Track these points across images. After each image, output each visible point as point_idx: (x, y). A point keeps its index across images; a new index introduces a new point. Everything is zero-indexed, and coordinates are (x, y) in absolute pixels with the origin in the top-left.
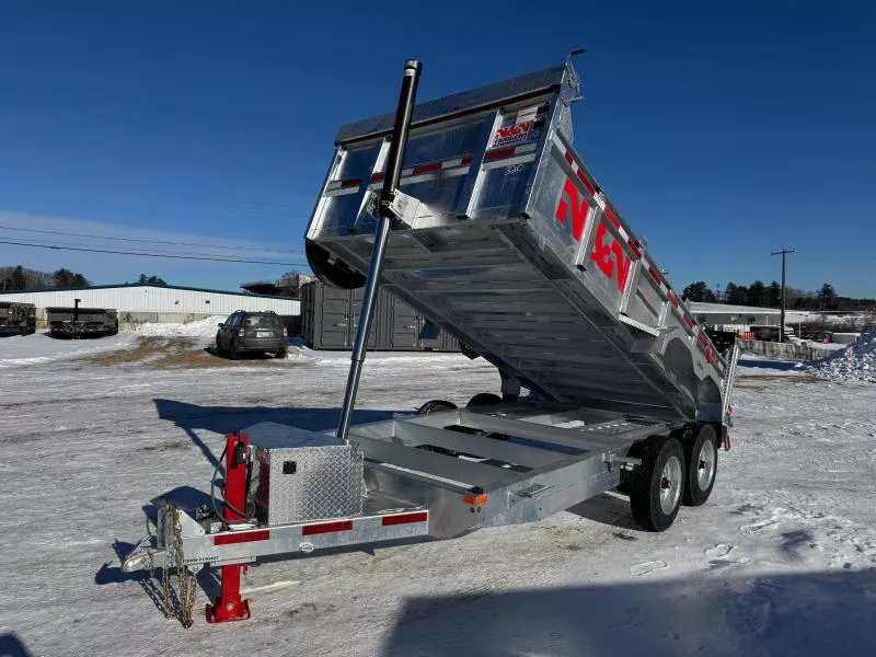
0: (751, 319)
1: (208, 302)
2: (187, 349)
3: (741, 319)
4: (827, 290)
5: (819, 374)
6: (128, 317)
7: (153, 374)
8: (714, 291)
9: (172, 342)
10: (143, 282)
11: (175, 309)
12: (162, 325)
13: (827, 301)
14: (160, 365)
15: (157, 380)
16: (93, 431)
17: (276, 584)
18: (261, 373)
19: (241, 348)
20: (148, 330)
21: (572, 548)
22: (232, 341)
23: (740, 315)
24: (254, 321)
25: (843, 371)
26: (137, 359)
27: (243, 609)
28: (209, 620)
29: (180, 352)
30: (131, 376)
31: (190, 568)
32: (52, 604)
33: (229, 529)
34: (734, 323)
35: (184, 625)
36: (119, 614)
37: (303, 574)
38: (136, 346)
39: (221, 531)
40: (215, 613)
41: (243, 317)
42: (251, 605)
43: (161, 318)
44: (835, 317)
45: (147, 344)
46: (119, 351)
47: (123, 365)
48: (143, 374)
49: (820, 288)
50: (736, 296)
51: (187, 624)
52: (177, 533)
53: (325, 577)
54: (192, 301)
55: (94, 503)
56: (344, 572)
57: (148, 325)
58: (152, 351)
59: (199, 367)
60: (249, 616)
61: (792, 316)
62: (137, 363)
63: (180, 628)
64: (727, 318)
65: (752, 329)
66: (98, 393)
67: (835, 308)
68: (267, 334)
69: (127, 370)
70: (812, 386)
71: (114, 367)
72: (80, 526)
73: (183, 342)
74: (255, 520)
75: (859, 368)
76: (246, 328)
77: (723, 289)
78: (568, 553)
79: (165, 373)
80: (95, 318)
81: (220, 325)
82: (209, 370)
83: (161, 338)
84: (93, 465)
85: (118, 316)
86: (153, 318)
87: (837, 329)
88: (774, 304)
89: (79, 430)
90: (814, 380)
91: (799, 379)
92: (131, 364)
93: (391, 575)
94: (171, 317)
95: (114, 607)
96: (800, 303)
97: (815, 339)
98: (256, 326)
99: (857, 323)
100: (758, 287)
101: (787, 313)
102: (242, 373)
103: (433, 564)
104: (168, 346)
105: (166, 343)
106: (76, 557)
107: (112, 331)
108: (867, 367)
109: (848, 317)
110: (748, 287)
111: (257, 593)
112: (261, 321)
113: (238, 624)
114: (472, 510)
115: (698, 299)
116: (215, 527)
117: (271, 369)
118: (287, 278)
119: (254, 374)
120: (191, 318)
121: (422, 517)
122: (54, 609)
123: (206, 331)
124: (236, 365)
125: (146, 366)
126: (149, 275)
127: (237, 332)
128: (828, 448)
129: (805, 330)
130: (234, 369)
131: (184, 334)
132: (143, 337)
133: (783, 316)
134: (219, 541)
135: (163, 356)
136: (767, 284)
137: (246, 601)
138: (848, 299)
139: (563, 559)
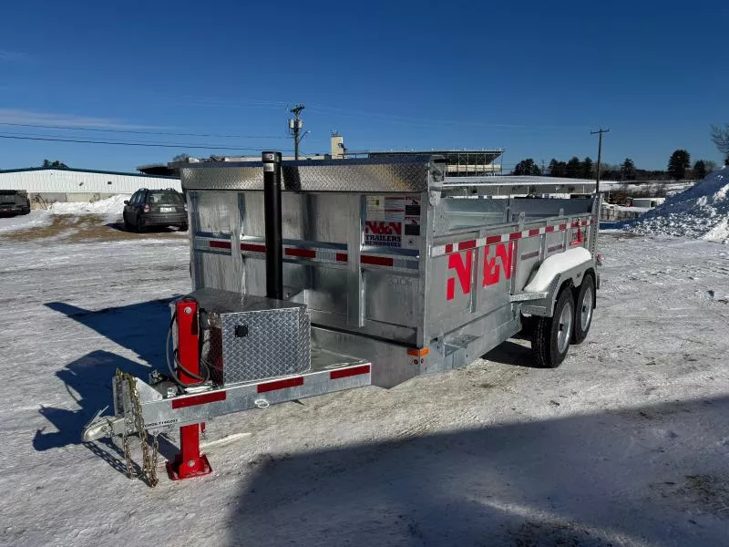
0: (571, 188)
1: (110, 183)
2: (97, 225)
3: (563, 188)
4: (628, 164)
5: (635, 231)
6: (38, 197)
7: (70, 246)
8: (540, 167)
9: (83, 219)
10: (46, 166)
11: (80, 189)
12: (72, 204)
13: (628, 173)
14: (75, 239)
15: (76, 252)
16: (22, 301)
17: (230, 437)
18: (169, 245)
19: (147, 223)
20: (59, 208)
21: (485, 386)
22: (138, 216)
23: (563, 186)
24: (156, 199)
25: (653, 228)
26: (52, 235)
27: (203, 464)
28: (172, 477)
29: (92, 228)
30: (49, 249)
32: (10, 472)
33: (185, 393)
34: (558, 192)
35: (149, 485)
36: (81, 478)
37: (252, 426)
38: (50, 224)
39: (178, 394)
40: (177, 468)
41: (146, 194)
42: (210, 460)
43: (69, 198)
44: (634, 186)
45: (59, 222)
46: (34, 229)
47: (41, 240)
48: (61, 248)
49: (623, 162)
50: (558, 170)
51: (152, 482)
52: (135, 399)
53: (274, 427)
54: (96, 182)
55: (35, 368)
56: (291, 420)
57: (57, 205)
58: (64, 227)
59: (111, 240)
60: (211, 470)
61: (605, 186)
62: (53, 238)
63: (145, 487)
64: (551, 188)
65: (572, 196)
66: (20, 266)
67: (633, 179)
68: (170, 209)
69: (45, 245)
71: (31, 243)
72: (25, 392)
73: (93, 219)
74: (210, 382)
75: (667, 225)
76: (151, 204)
77: (547, 164)
78: (483, 391)
79: (78, 247)
80: (8, 198)
81: (125, 202)
82: (121, 243)
83: (71, 216)
84: (27, 333)
85: (29, 197)
86: (63, 198)
87: (637, 195)
88: (587, 175)
89: (9, 300)
90: (632, 236)
91: (621, 235)
92: (47, 239)
93: (334, 421)
94: (77, 196)
95: (74, 472)
96: (608, 175)
97: (620, 204)
98: (159, 203)
99: (651, 191)
100: (575, 162)
101: (601, 182)
102: (152, 245)
103: (369, 408)
104: (79, 223)
105: (77, 219)
106: (27, 423)
107: (25, 211)
108: (672, 224)
109: (644, 185)
110: (567, 163)
111: (213, 447)
112: (162, 197)
113: (202, 479)
114: (416, 361)
115: (527, 173)
116: (172, 391)
117: (177, 240)
118: (178, 160)
119: (164, 245)
120: (97, 197)
121: (365, 370)
122: (13, 477)
123: (113, 208)
124: (145, 238)
125: (62, 241)
126: (52, 161)
127: (142, 209)
128: (663, 290)
129: (614, 197)
130: (144, 241)
131: (93, 211)
132: (54, 215)
133: (597, 186)
135: (77, 232)
136: (582, 160)
137: (204, 456)
138: (644, 171)
139: (480, 396)
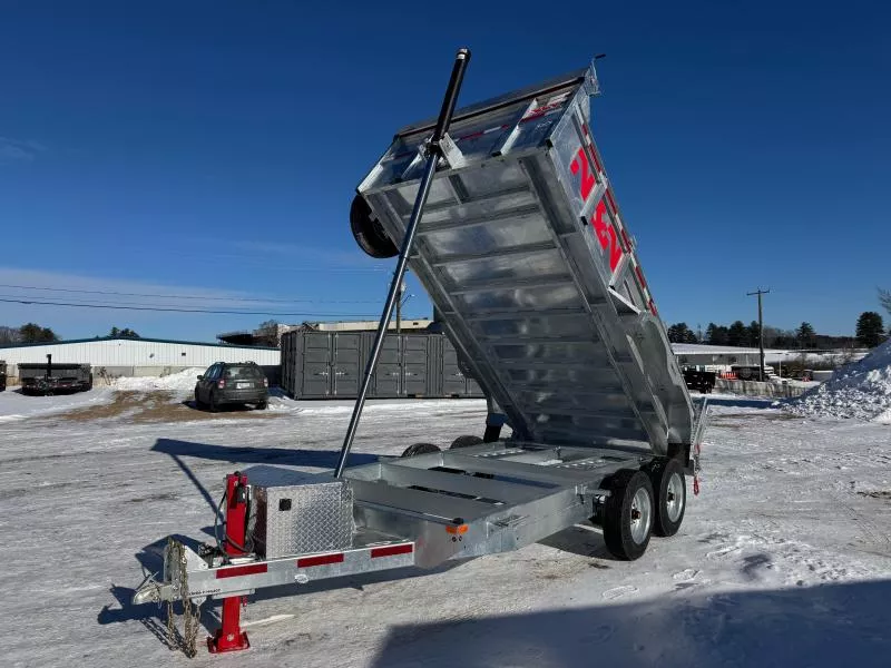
0: (731, 359)
1: (184, 354)
2: (164, 403)
3: (722, 359)
4: (805, 328)
5: (795, 411)
6: (103, 372)
7: (133, 428)
8: (695, 332)
9: (149, 396)
10: (115, 335)
11: (151, 362)
12: (138, 379)
13: (806, 339)
14: (137, 420)
15: (137, 434)
16: (78, 486)
17: (273, 618)
18: (243, 425)
19: (221, 401)
20: (124, 384)
21: (549, 577)
22: (211, 392)
23: (721, 355)
24: (234, 373)
25: (817, 408)
26: (113, 414)
27: (242, 640)
28: (211, 650)
29: (158, 404)
30: (108, 431)
31: (194, 601)
32: (60, 642)
33: (230, 563)
34: (715, 363)
35: (188, 656)
36: (126, 649)
37: (296, 608)
38: (112, 401)
39: (222, 564)
40: (216, 644)
41: (223, 368)
42: (249, 637)
43: (137, 371)
44: (815, 355)
45: (123, 399)
46: (94, 407)
47: (100, 420)
48: (121, 429)
49: (799, 326)
50: (718, 336)
51: (191, 653)
52: (183, 567)
53: (318, 610)
54: (168, 354)
55: (88, 553)
56: (335, 605)
57: (123, 379)
58: (128, 406)
59: (178, 420)
60: (249, 645)
61: (773, 355)
62: (115, 418)
63: (185, 659)
64: (707, 359)
65: (733, 368)
66: (78, 449)
67: (814, 346)
68: (248, 385)
69: (105, 426)
70: (786, 423)
71: (90, 423)
72: (77, 574)
73: (161, 396)
74: (254, 554)
75: (833, 405)
76: (226, 380)
77: (704, 330)
78: (546, 581)
79: (141, 428)
80: (70, 373)
81: (198, 377)
82: (190, 423)
83: (137, 392)
84: (82, 518)
85: (92, 371)
86: (129, 372)
87: (818, 366)
88: (754, 343)
89: (64, 485)
90: (790, 417)
91: (776, 417)
92: (108, 419)
93: (381, 607)
94: (146, 370)
95: (120, 643)
96: (780, 342)
97: (795, 378)
98: (237, 377)
99: (836, 361)
100: (738, 326)
101: (766, 352)
102: (223, 426)
103: (420, 596)
104: (145, 400)
105: (142, 397)
106: (77, 601)
107: (86, 387)
108: (840, 403)
109: (827, 355)
110: (729, 328)
111: (253, 626)
112: (241, 372)
113: (240, 652)
114: (454, 539)
115: (681, 341)
116: (217, 561)
117: (252, 420)
118: (265, 327)
119: (236, 426)
120: (168, 371)
121: (408, 549)
122: (62, 646)
123: (184, 383)
124: (217, 418)
125: (124, 421)
126: (121, 328)
127: (216, 384)
128: (796, 480)
129: (786, 369)
130: (215, 422)
131: (161, 387)
132: (118, 392)
133: (762, 355)
134: (221, 574)
135: (141, 410)
136: (747, 324)
137: (245, 633)
138: (827, 337)
139: (540, 588)
